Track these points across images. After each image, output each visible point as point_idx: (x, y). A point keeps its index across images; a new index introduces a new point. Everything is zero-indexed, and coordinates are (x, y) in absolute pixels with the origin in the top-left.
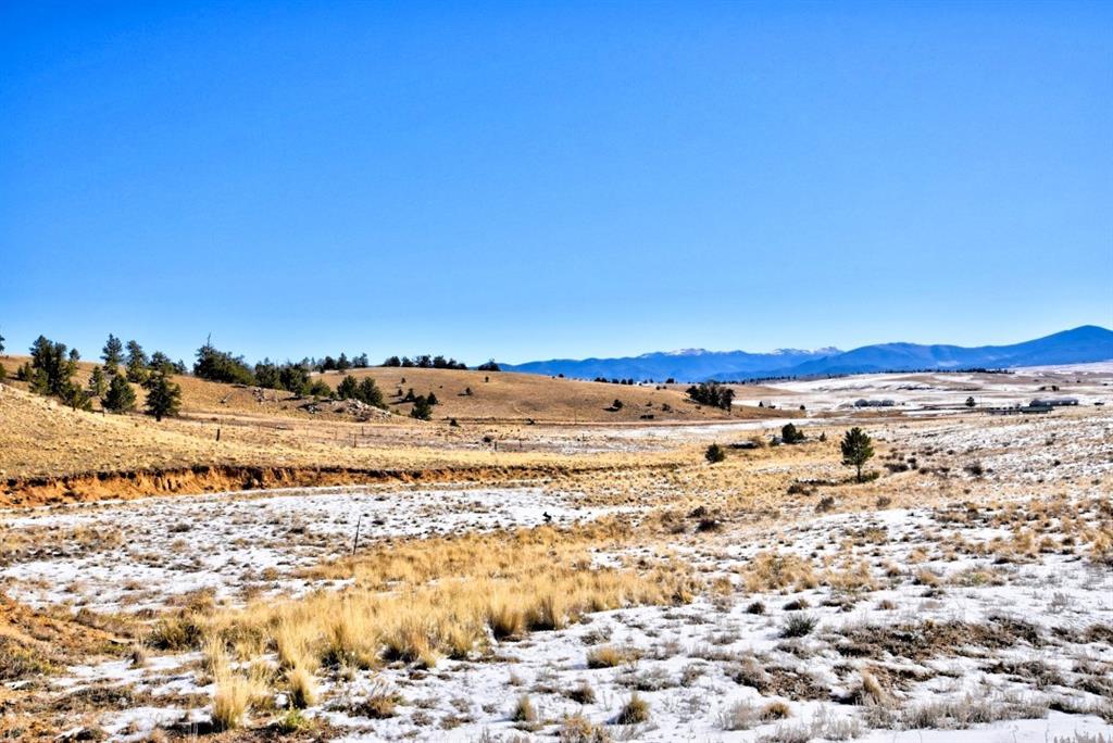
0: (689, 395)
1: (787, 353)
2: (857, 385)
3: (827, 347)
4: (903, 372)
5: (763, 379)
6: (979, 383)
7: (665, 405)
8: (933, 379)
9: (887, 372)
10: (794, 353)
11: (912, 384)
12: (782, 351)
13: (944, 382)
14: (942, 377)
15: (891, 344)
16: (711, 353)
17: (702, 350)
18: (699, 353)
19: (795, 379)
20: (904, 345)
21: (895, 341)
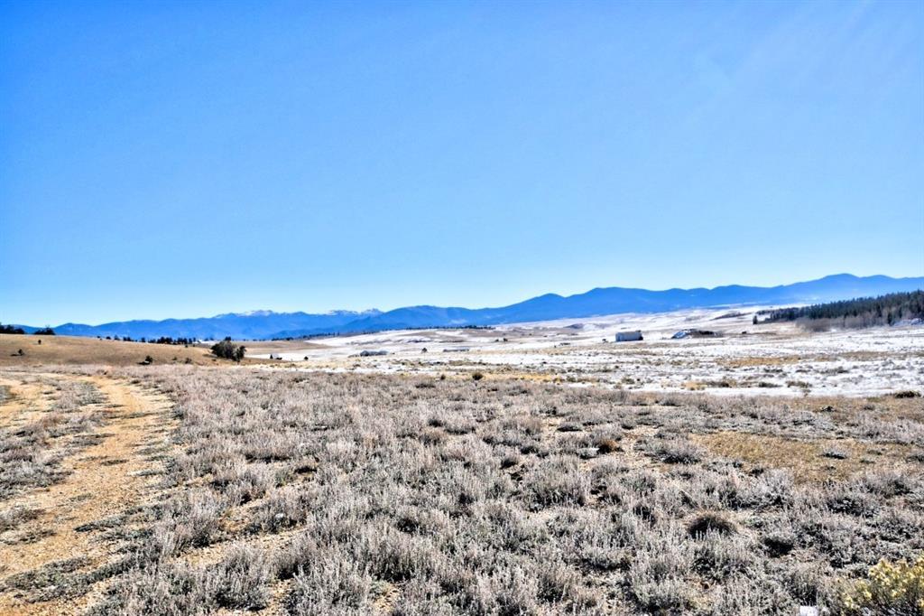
0: (211, 351)
1: (339, 313)
2: (379, 340)
3: (371, 309)
4: (419, 329)
5: (314, 336)
6: (465, 336)
7: (188, 359)
8: (434, 334)
9: (407, 329)
10: (345, 314)
11: (418, 338)
12: (336, 312)
13: (441, 337)
14: (441, 333)
15: (418, 307)
16: (277, 314)
17: (270, 311)
18: (267, 314)
19: (339, 335)
20: (427, 308)
21: (421, 304)
